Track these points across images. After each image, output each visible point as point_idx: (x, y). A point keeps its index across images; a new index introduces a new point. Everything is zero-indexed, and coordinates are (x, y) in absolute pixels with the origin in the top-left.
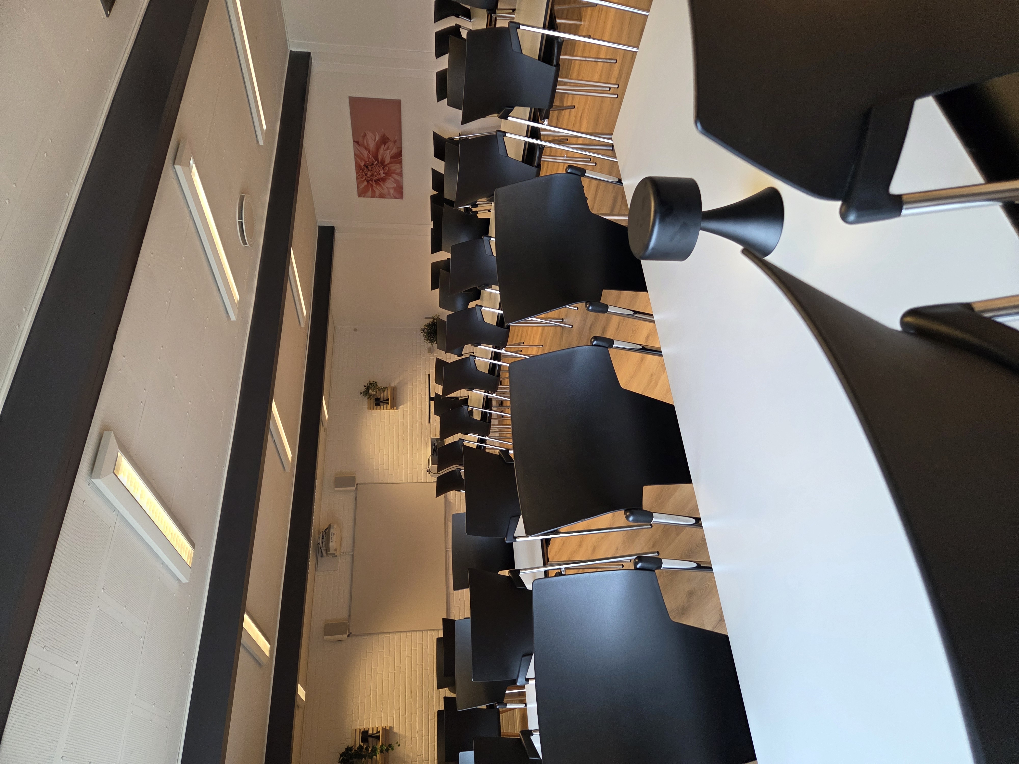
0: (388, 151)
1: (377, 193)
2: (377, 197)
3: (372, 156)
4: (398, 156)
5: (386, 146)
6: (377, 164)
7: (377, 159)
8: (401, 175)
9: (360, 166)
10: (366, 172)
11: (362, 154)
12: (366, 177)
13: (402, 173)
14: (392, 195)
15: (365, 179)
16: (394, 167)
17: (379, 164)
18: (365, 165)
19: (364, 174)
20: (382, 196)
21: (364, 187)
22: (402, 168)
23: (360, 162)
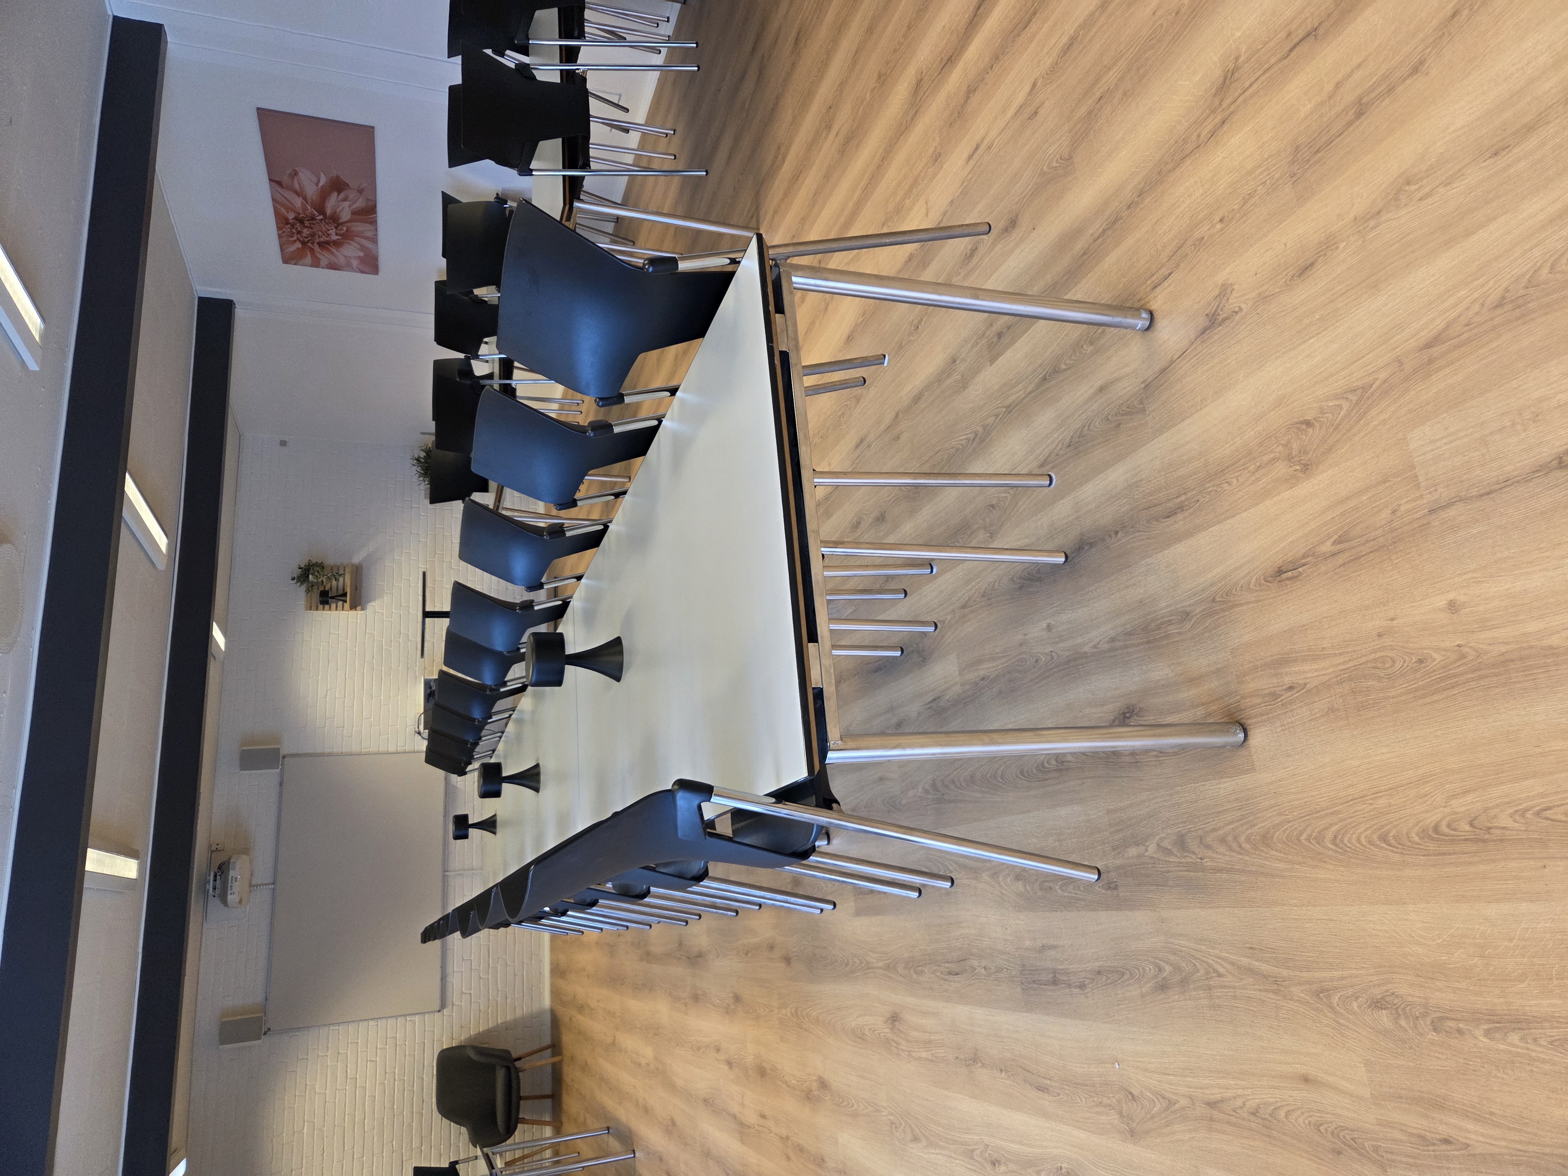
0: (347, 204)
1: (324, 261)
2: (323, 268)
3: (311, 207)
4: (368, 213)
5: (342, 196)
6: (322, 220)
7: (322, 211)
8: (374, 240)
9: (286, 219)
10: (299, 229)
11: (288, 200)
12: (299, 236)
13: (377, 239)
14: (355, 267)
15: (298, 239)
16: (358, 227)
17: (327, 221)
18: (296, 218)
19: (294, 231)
20: (333, 266)
21: (295, 251)
22: (376, 230)
23: (286, 213)
